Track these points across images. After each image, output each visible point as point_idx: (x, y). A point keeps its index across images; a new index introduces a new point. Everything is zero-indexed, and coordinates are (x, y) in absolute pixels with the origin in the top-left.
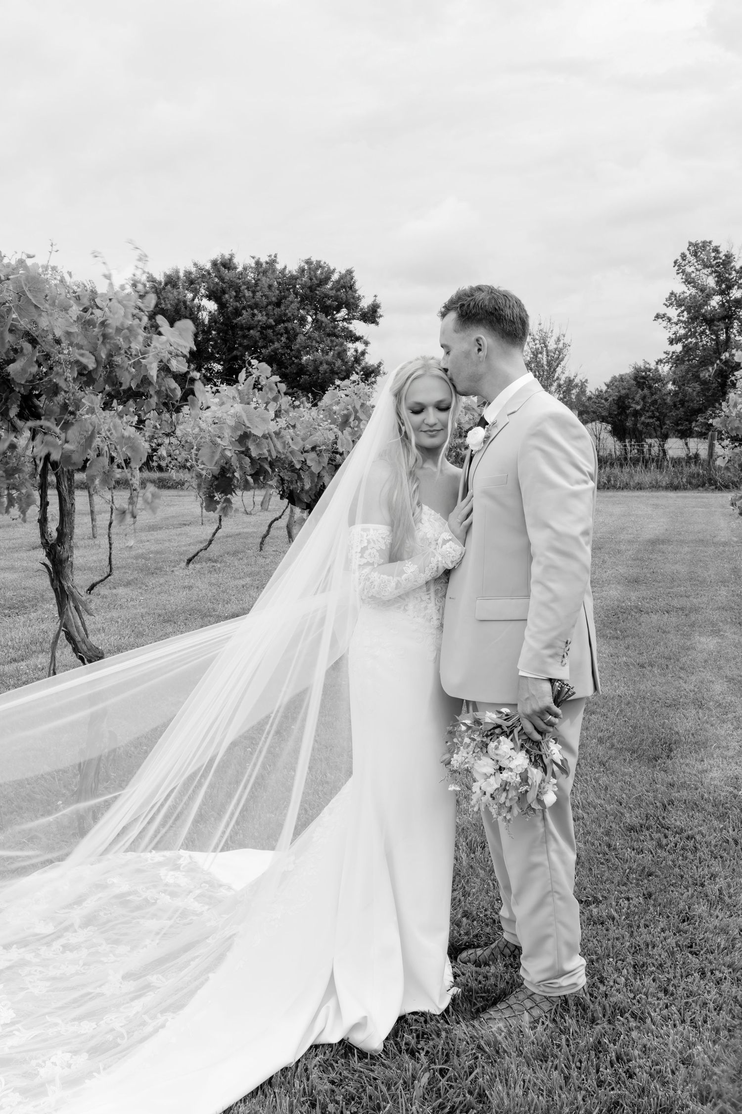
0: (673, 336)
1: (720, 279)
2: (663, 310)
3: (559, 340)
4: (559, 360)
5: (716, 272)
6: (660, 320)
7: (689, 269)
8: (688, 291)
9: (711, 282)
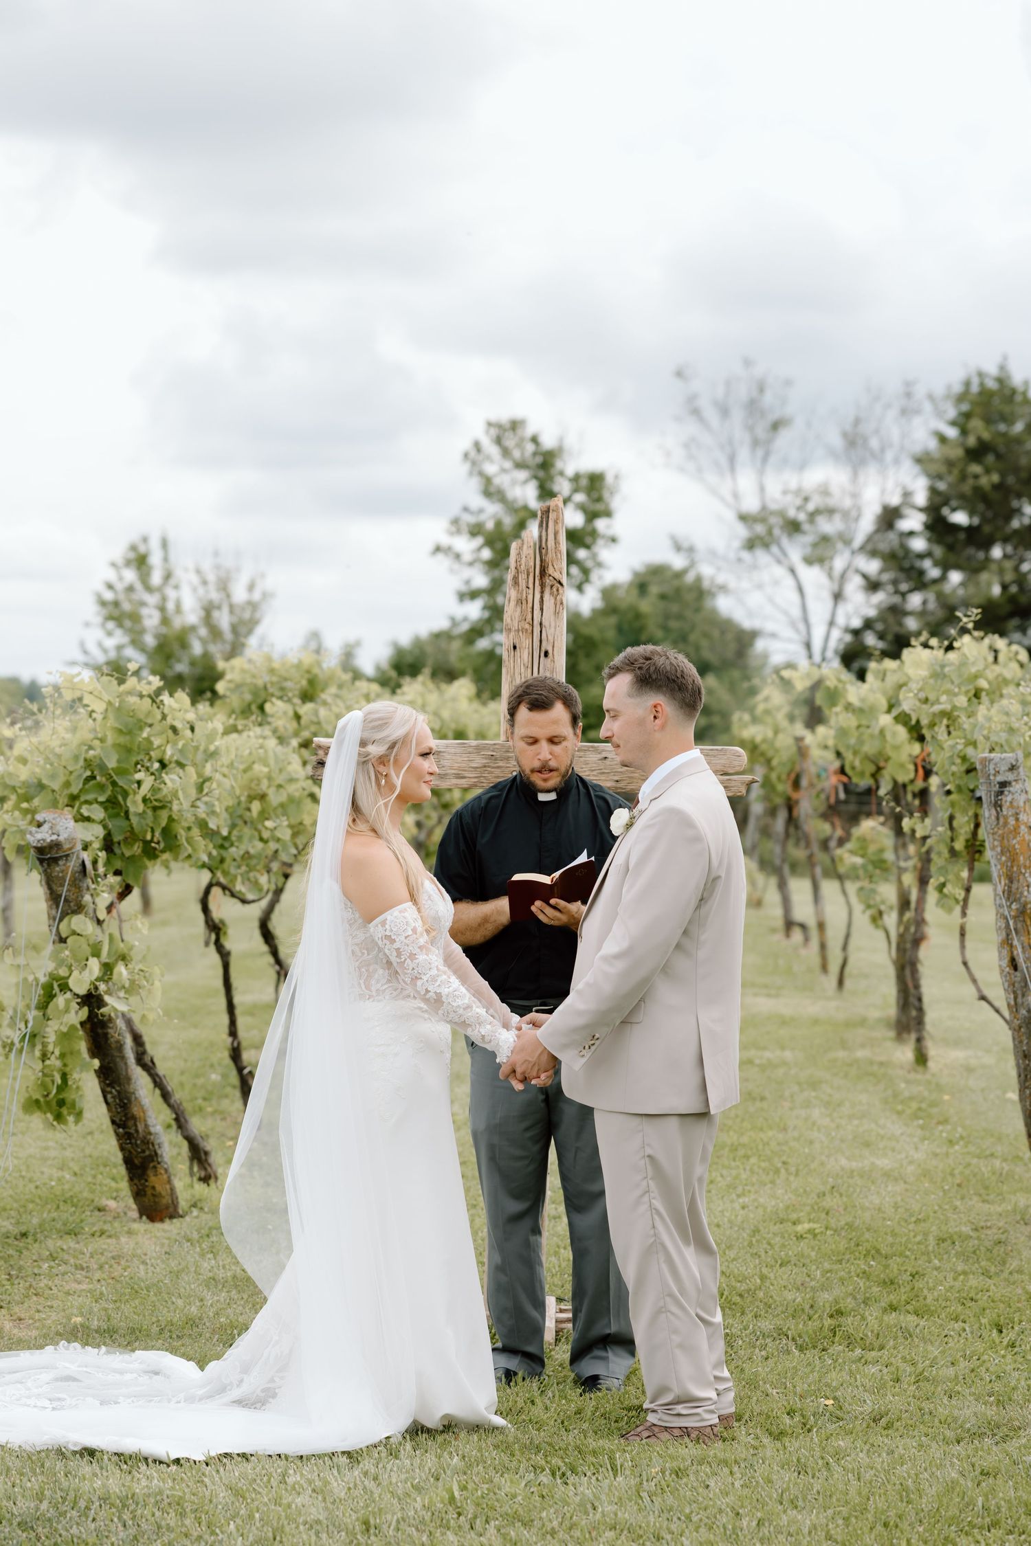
0: (464, 588)
1: (546, 492)
2: (445, 540)
3: (251, 587)
4: (252, 624)
5: (536, 477)
6: (440, 556)
7: (491, 469)
8: (491, 512)
9: (527, 494)
